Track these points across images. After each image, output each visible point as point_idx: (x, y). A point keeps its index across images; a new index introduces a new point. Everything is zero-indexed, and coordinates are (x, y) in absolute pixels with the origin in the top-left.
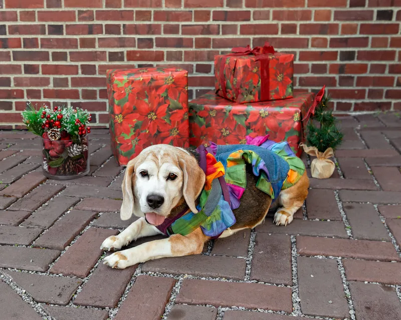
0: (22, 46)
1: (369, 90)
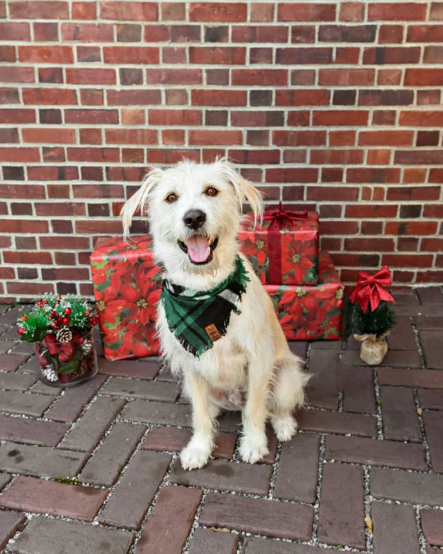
1: (438, 256)
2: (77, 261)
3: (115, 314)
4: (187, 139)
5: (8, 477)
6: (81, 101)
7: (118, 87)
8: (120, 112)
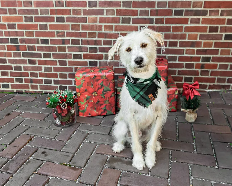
0: (27, 50)
1: (218, 78)
2: (68, 77)
3: (84, 98)
4: (114, 29)
5: (42, 162)
6: (73, 14)
7: (87, 8)
8: (87, 18)
